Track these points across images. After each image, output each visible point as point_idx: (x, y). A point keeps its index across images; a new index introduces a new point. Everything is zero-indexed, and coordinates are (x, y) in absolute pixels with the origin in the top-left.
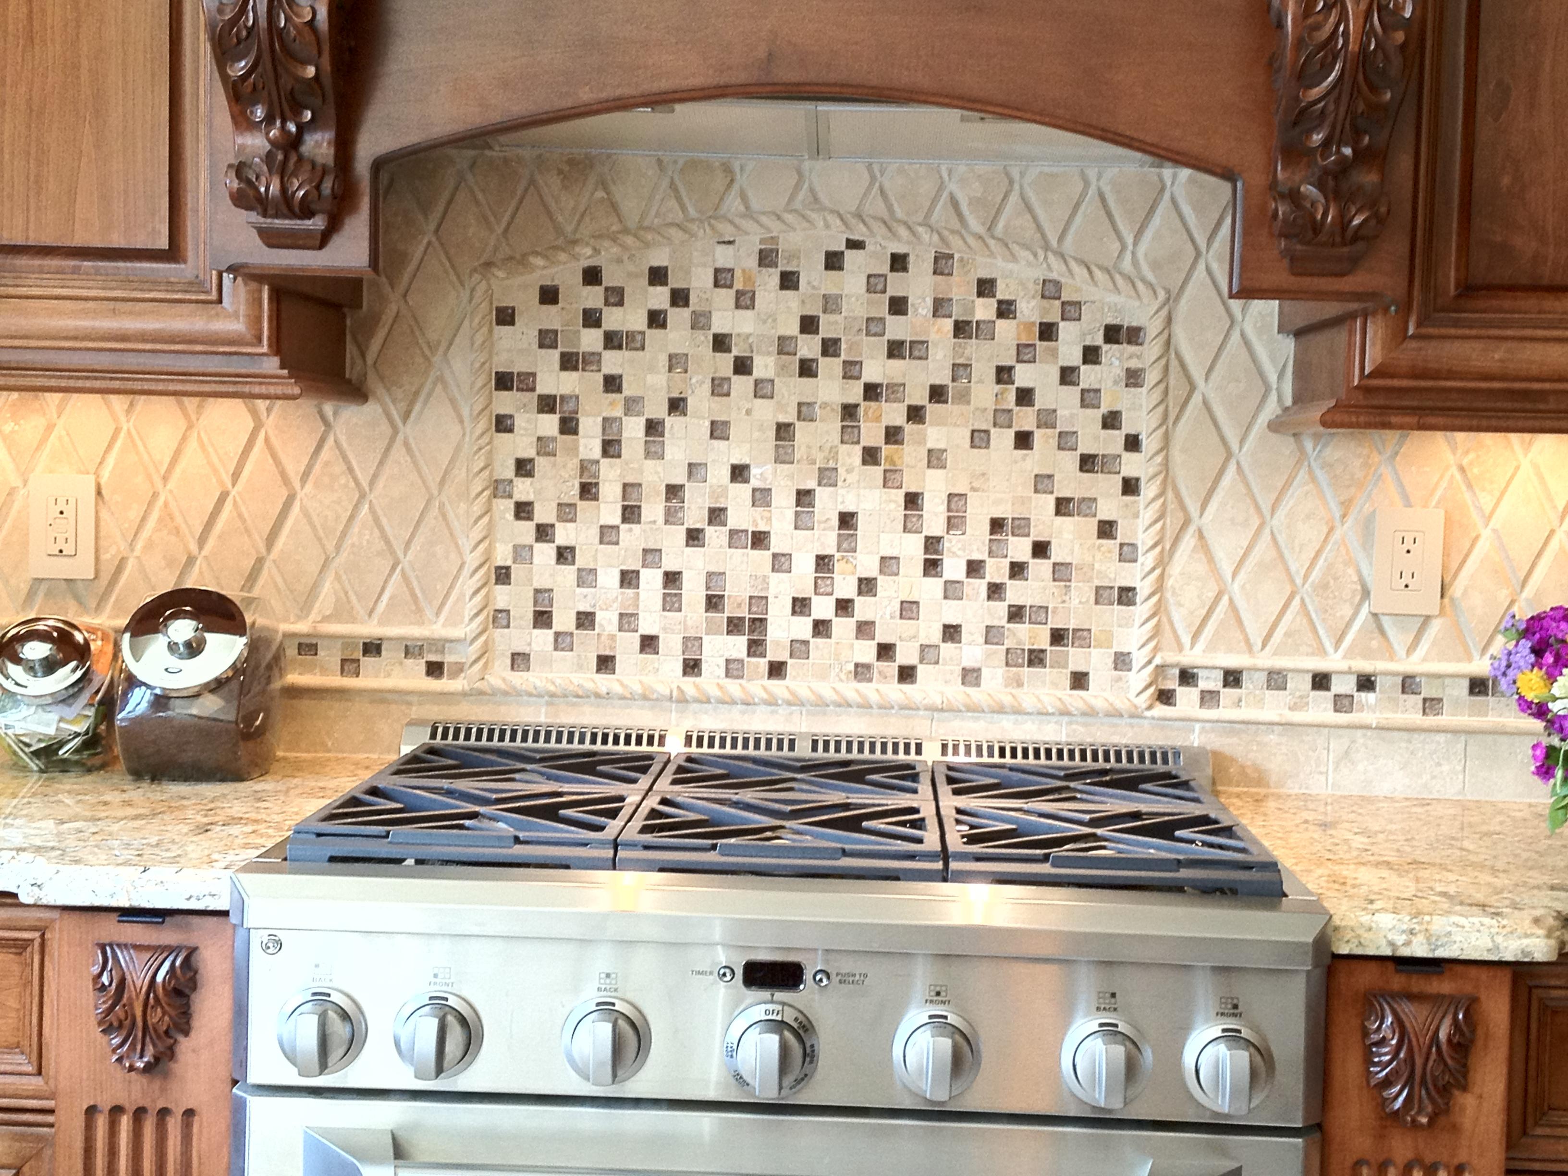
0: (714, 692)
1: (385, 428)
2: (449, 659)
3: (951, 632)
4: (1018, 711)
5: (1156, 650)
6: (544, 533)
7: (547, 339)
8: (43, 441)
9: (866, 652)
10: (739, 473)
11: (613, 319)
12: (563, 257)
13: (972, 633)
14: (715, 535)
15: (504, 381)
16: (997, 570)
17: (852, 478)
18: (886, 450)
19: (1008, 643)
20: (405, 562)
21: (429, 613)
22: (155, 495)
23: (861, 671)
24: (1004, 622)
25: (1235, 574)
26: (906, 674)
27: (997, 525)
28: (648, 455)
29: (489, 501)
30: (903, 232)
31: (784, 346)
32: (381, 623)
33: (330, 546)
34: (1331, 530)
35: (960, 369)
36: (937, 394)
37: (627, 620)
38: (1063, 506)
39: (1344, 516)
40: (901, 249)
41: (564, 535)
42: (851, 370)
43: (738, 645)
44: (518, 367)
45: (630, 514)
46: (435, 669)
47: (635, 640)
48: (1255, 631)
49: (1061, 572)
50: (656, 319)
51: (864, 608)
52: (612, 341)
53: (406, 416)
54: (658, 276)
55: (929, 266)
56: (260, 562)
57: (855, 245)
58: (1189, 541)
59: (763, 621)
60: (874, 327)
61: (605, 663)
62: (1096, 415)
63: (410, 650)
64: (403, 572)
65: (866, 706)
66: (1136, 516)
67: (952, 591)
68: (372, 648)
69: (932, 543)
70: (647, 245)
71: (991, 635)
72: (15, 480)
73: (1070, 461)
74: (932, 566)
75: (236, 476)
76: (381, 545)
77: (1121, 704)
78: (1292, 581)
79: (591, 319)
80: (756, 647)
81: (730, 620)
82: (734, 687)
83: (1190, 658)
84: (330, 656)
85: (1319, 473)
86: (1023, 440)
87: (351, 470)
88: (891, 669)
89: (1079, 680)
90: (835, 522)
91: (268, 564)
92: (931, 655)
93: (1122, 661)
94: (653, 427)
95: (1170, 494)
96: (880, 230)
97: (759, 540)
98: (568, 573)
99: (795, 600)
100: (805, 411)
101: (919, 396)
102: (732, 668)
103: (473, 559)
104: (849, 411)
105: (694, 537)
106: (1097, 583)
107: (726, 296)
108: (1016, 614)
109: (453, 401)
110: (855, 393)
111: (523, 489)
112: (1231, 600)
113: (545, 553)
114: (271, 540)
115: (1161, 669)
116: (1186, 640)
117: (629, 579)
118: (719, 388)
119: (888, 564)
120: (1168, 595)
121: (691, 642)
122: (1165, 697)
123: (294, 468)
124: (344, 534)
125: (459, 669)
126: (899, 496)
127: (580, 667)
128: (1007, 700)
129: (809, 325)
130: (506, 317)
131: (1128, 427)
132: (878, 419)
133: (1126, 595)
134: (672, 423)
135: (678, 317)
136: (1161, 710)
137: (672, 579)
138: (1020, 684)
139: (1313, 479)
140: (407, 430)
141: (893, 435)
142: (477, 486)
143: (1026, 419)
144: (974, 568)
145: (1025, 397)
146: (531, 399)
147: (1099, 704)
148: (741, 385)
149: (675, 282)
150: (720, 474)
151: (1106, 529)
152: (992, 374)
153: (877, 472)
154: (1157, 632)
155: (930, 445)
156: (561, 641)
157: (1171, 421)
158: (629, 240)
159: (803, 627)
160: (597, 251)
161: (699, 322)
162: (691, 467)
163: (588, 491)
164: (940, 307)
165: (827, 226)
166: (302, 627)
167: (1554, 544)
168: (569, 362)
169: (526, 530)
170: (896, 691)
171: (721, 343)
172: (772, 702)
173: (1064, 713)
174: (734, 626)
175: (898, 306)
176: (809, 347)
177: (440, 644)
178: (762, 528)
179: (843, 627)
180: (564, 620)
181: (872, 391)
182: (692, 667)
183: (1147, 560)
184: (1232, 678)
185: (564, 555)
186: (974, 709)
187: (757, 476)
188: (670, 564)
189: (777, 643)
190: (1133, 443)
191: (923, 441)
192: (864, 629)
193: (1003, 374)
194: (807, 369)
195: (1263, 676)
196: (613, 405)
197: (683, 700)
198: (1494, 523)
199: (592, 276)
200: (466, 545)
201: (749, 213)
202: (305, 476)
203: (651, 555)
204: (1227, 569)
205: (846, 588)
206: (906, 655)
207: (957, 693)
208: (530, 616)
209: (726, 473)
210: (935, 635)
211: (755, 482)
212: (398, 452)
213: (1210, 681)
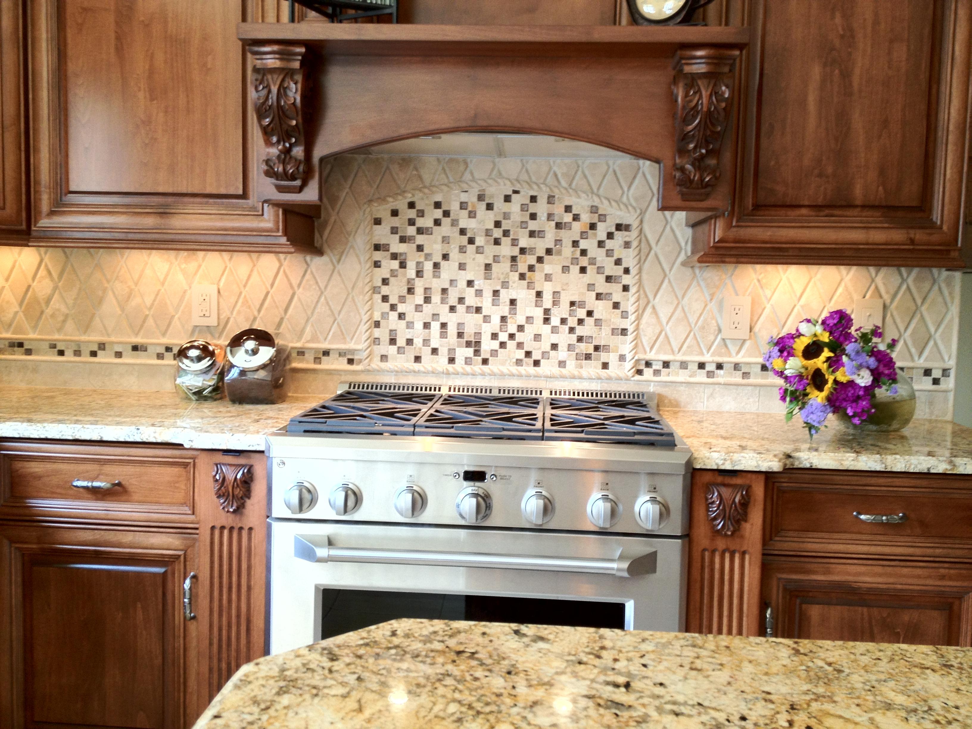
0: (460, 370)
1: (330, 267)
2: (356, 357)
3: (554, 347)
4: (581, 378)
5: (636, 353)
6: (393, 307)
7: (394, 230)
8: (197, 271)
9: (521, 354)
10: (470, 283)
11: (421, 222)
12: (400, 197)
13: (562, 347)
14: (461, 308)
15: (377, 247)
16: (572, 322)
17: (515, 285)
18: (528, 274)
19: (577, 351)
20: (339, 320)
21: (348, 339)
22: (241, 293)
23: (519, 362)
24: (575, 342)
25: (667, 323)
26: (537, 363)
27: (572, 304)
28: (434, 276)
29: (371, 295)
30: (535, 187)
31: (488, 233)
32: (329, 343)
33: (309, 313)
34: (706, 306)
35: (558, 242)
36: (549, 252)
37: (426, 342)
38: (599, 296)
39: (711, 300)
40: (534, 194)
41: (401, 308)
42: (514, 243)
43: (470, 352)
44: (383, 242)
45: (427, 300)
46: (351, 361)
47: (429, 350)
48: (675, 346)
49: (598, 323)
50: (437, 222)
51: (519, 337)
52: (420, 231)
53: (339, 261)
54: (438, 205)
55: (545, 200)
56: (282, 319)
57: (516, 192)
58: (649, 310)
59: (480, 342)
60: (523, 225)
61: (418, 359)
62: (612, 260)
63: (341, 354)
64: (338, 324)
65: (520, 376)
66: (628, 300)
67: (554, 330)
68: (326, 353)
69: (547, 311)
70: (433, 193)
71: (570, 347)
72: (186, 287)
73: (601, 279)
74: (546, 320)
75: (272, 285)
76: (329, 312)
77: (621, 375)
78: (690, 326)
79: (412, 222)
80: (477, 352)
81: (467, 342)
82: (468, 368)
83: (650, 356)
84: (309, 356)
85: (702, 283)
86: (583, 270)
87: (317, 283)
88: (531, 361)
89: (605, 366)
90: (508, 303)
91: (285, 320)
92: (546, 355)
93: (622, 358)
94: (436, 266)
95: (642, 292)
96: (526, 186)
97: (478, 310)
98: (403, 323)
99: (493, 334)
100: (496, 259)
101: (541, 253)
102: (468, 361)
103: (365, 318)
104: (514, 259)
105: (452, 309)
106: (612, 327)
107: (465, 213)
108: (580, 339)
109: (357, 256)
110: (516, 251)
111: (385, 290)
112: (666, 334)
113: (393, 315)
114: (286, 310)
115: (638, 361)
116: (648, 349)
117: (427, 326)
118: (462, 250)
119: (529, 319)
120: (641, 331)
121: (452, 351)
122: (639, 372)
123: (295, 282)
124: (315, 308)
125: (360, 361)
126: (533, 293)
127: (407, 361)
128: (576, 373)
129: (498, 224)
130: (378, 222)
131: (625, 265)
132: (525, 262)
133: (624, 332)
134: (443, 264)
135: (446, 221)
136: (638, 377)
137: (444, 325)
138: (581, 367)
139: (699, 285)
140: (339, 267)
141: (531, 268)
142: (367, 289)
143: (584, 262)
144: (563, 321)
145: (584, 253)
146: (388, 254)
147: (613, 375)
148: (471, 248)
149: (445, 207)
150: (462, 284)
151: (616, 305)
152: (571, 244)
153: (524, 283)
154: (636, 346)
155: (546, 272)
156: (400, 350)
157: (642, 262)
158: (426, 191)
159: (495, 345)
160: (413, 195)
161: (454, 223)
162: (451, 281)
163: (410, 291)
164: (550, 217)
165: (505, 185)
166: (299, 345)
167: (796, 310)
168: (403, 240)
169: (386, 307)
170: (532, 370)
171: (463, 232)
172: (483, 374)
173: (600, 379)
174: (468, 344)
175: (533, 216)
176: (497, 233)
177: (353, 351)
178: (479, 305)
179: (512, 345)
180: (401, 342)
181: (523, 251)
182: (452, 360)
183: (632, 318)
184: (666, 364)
185: (401, 316)
186: (563, 377)
187: (478, 284)
188: (443, 320)
189: (485, 351)
190: (627, 271)
191: (543, 270)
192: (520, 345)
193: (575, 244)
194: (497, 242)
195: (678, 364)
196: (420, 257)
197: (448, 374)
198: (770, 303)
199: (412, 205)
200: (363, 313)
201: (474, 180)
202: (299, 285)
203: (435, 316)
204: (664, 321)
205: (512, 329)
206: (536, 356)
207: (556, 370)
208: (388, 340)
209: (465, 283)
210: (548, 348)
211: (476, 287)
212: (336, 275)
213: (657, 366)
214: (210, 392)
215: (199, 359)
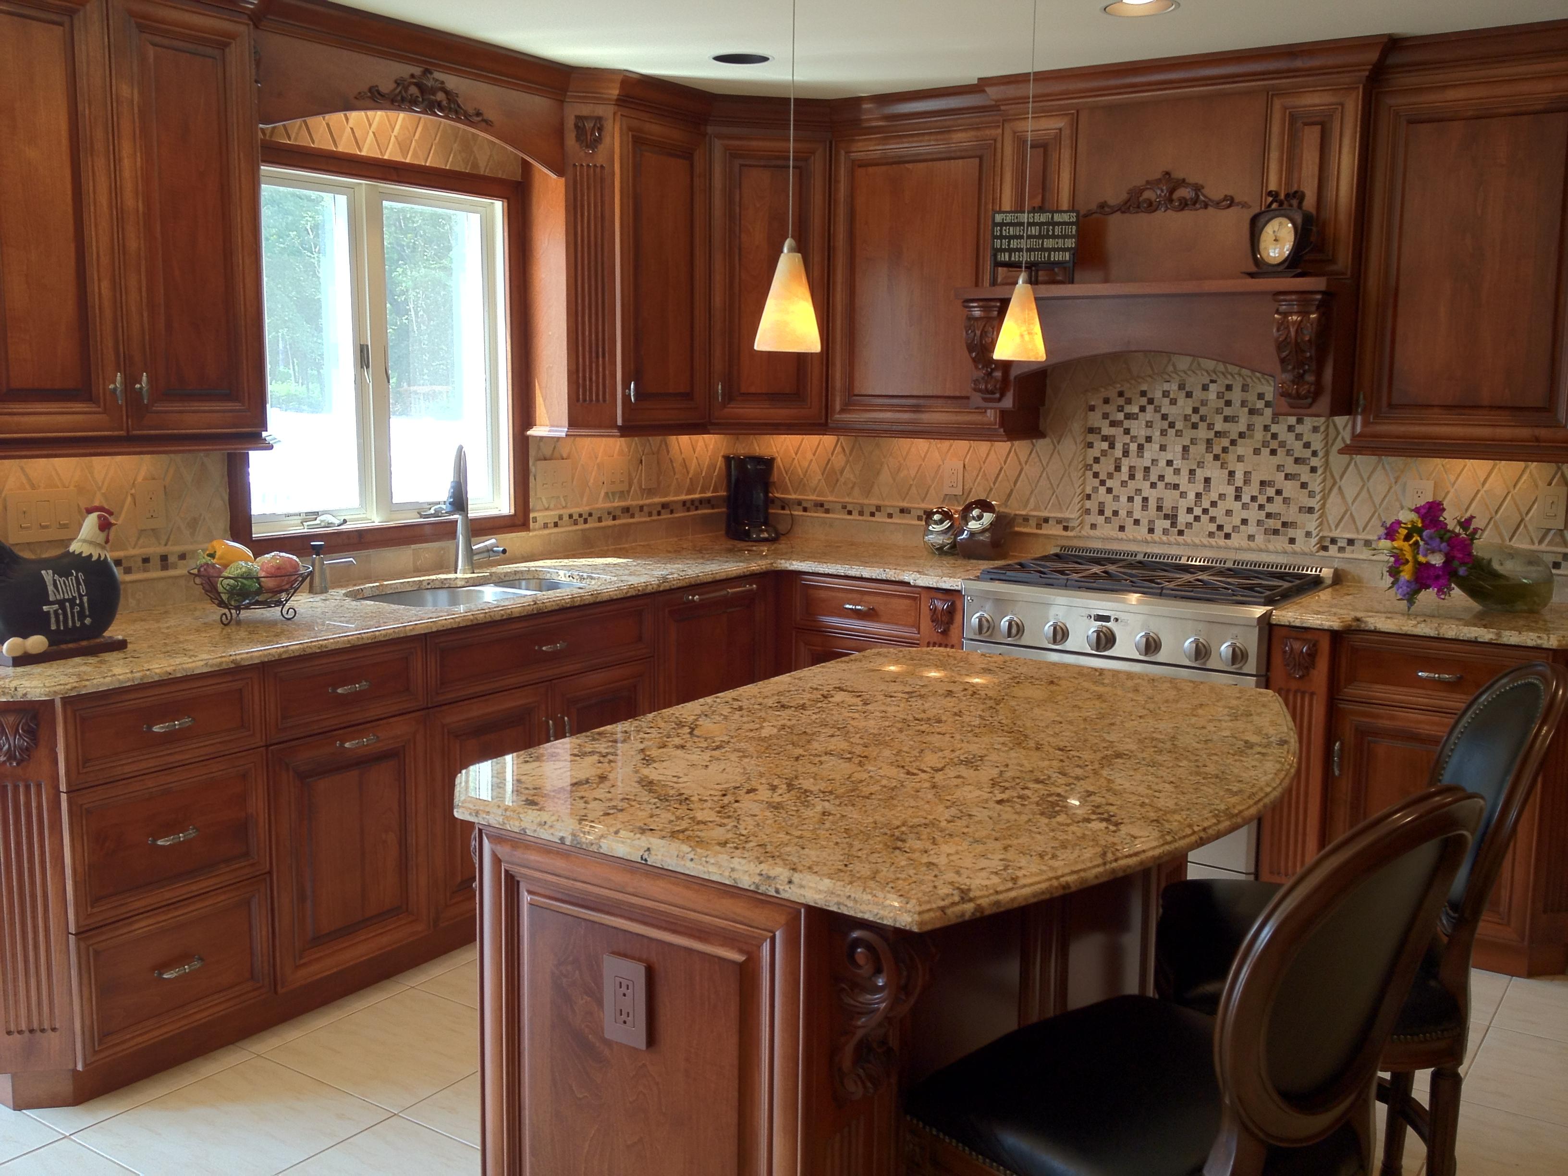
0: (1157, 539)
1: (1051, 446)
2: (1070, 525)
3: (1244, 522)
4: (1267, 551)
5: (1320, 531)
6: (1103, 483)
7: (1105, 416)
8: (949, 450)
9: (1213, 527)
10: (1169, 463)
11: (1128, 409)
12: (1110, 388)
13: (1252, 522)
14: (1161, 485)
15: (1091, 430)
16: (1262, 499)
17: (1209, 465)
18: (1223, 455)
19: (1266, 526)
20: (1057, 491)
21: (1064, 509)
22: (981, 468)
23: (1211, 535)
24: (1264, 518)
25: (1352, 504)
26: (1227, 536)
27: (1263, 483)
28: (1138, 456)
29: (1084, 472)
30: (1229, 377)
31: (1186, 418)
32: (1049, 512)
33: (1034, 486)
34: (1391, 488)
35: (1250, 427)
36: (1241, 435)
37: (1130, 513)
38: (1287, 477)
39: (1396, 482)
40: (1230, 383)
41: (1109, 483)
42: (1210, 427)
43: (1167, 524)
44: (1096, 425)
45: (1132, 477)
46: (1066, 528)
47: (1131, 521)
48: (1360, 525)
49: (1286, 501)
50: (1143, 409)
51: (1213, 512)
52: (1128, 416)
53: (1059, 442)
54: (1143, 394)
55: (1240, 389)
56: (1012, 491)
57: (1212, 381)
58: (1335, 490)
59: (1176, 516)
60: (1219, 411)
61: (1122, 528)
62: (1301, 443)
63: (1059, 521)
64: (1057, 496)
65: (1212, 547)
66: (1315, 481)
67: (1245, 506)
68: (1046, 520)
69: (1238, 490)
70: (1139, 383)
71: (1259, 523)
72: (941, 463)
73: (1290, 460)
74: (1238, 498)
75: (1005, 462)
76: (1049, 486)
77: (1306, 550)
78: (1375, 506)
79: (1120, 409)
80: (1174, 525)
81: (1165, 515)
82: (1164, 538)
83: (1334, 534)
84: (1033, 522)
85: (1387, 467)
86: (1273, 452)
87: (1040, 460)
88: (1222, 534)
89: (1292, 541)
90: (1203, 481)
91: (1015, 491)
92: (1236, 529)
93: (1308, 534)
94: (1141, 447)
95: (1328, 473)
96: (1221, 376)
97: (1176, 487)
98: (1110, 496)
99: (1188, 508)
100: (1193, 441)
101: (1234, 436)
102: (1165, 532)
103: (1079, 491)
104: (1209, 442)
105: (1153, 485)
106: (1300, 505)
107: (1166, 401)
108: (1269, 515)
109: (1074, 438)
110: (1211, 435)
111: (1096, 467)
112: (1351, 514)
113: (1102, 490)
114: (1015, 483)
115: (1323, 538)
116: (1333, 527)
117: (1130, 499)
118: (1163, 433)
119: (1222, 496)
120: (1327, 510)
121: (1151, 522)
122: (1325, 548)
123: (1023, 459)
124: (1038, 481)
125: (1073, 528)
126: (1226, 472)
127: (1113, 530)
128: (1263, 547)
129: (1196, 410)
130: (1092, 408)
131: (1313, 448)
132: (1219, 444)
133: (1311, 510)
134: (1147, 445)
135: (1150, 408)
136: (1322, 553)
137: (1145, 500)
138: (1269, 541)
139: (1384, 468)
140: (1059, 447)
141: (1225, 450)
142: (1080, 466)
143: (1274, 444)
144: (1254, 499)
145: (1274, 436)
146: (1099, 436)
147: (1298, 550)
148: (1172, 432)
149: (1149, 396)
150: (1162, 463)
151: (1304, 485)
152: (1262, 428)
153: (1218, 463)
154: (1321, 524)
155: (1238, 453)
156: (1108, 520)
157: (1329, 445)
158: (1133, 382)
159: (1190, 518)
160: (1122, 386)
161: (1157, 410)
162: (1153, 460)
163: (1118, 468)
164: (1243, 404)
165: (1202, 375)
166: (1024, 513)
167: (1479, 496)
168: (1113, 424)
169: (1096, 482)
170: (1222, 542)
171: (1164, 417)
172: (1178, 544)
173: (1286, 553)
174: (1166, 517)
175: (1228, 403)
176: (1195, 418)
177: (1067, 520)
178: (1177, 482)
179: (1205, 518)
180: (1108, 513)
181: (1218, 434)
182: (1151, 531)
183: (1318, 497)
184: (1351, 542)
185: (1109, 490)
186: (1250, 549)
187: (1177, 463)
188: (1145, 494)
189: (1181, 523)
190: (1315, 453)
191: (1236, 451)
192: (1213, 519)
193: (1266, 428)
194: (1195, 426)
195: (1363, 542)
196: (1127, 439)
197: (1147, 542)
198: (1455, 486)
199: (1121, 394)
200: (1076, 486)
201: (1175, 371)
202: (1026, 462)
203: (1138, 491)
204: (1350, 501)
205: (1206, 504)
206: (1227, 529)
207: (1245, 543)
208: (1097, 511)
209: (1165, 462)
210: (1238, 523)
211: (1175, 466)
212: (1056, 455)
213: (1342, 543)
214: (949, 549)
215: (941, 522)
